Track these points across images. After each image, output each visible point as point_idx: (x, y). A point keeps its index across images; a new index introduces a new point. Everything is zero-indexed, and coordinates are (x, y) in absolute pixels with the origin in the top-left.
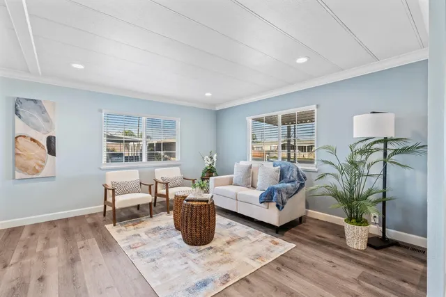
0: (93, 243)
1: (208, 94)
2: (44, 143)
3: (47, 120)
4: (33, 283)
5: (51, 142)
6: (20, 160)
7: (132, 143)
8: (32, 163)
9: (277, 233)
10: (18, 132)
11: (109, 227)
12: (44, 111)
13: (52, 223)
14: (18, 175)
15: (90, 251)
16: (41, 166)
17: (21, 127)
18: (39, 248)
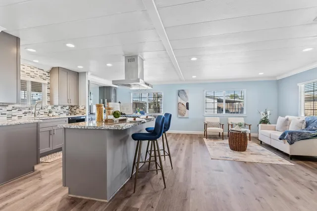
0: (198, 142)
1: (261, 74)
2: (185, 105)
3: (186, 97)
4: (181, 144)
5: (187, 104)
6: (180, 111)
7: (237, 103)
8: (182, 112)
9: (291, 159)
10: (179, 101)
11: (205, 139)
12: (186, 93)
13: (188, 135)
14: (179, 116)
15: (196, 143)
16: (185, 114)
17: (180, 100)
18: (183, 139)
